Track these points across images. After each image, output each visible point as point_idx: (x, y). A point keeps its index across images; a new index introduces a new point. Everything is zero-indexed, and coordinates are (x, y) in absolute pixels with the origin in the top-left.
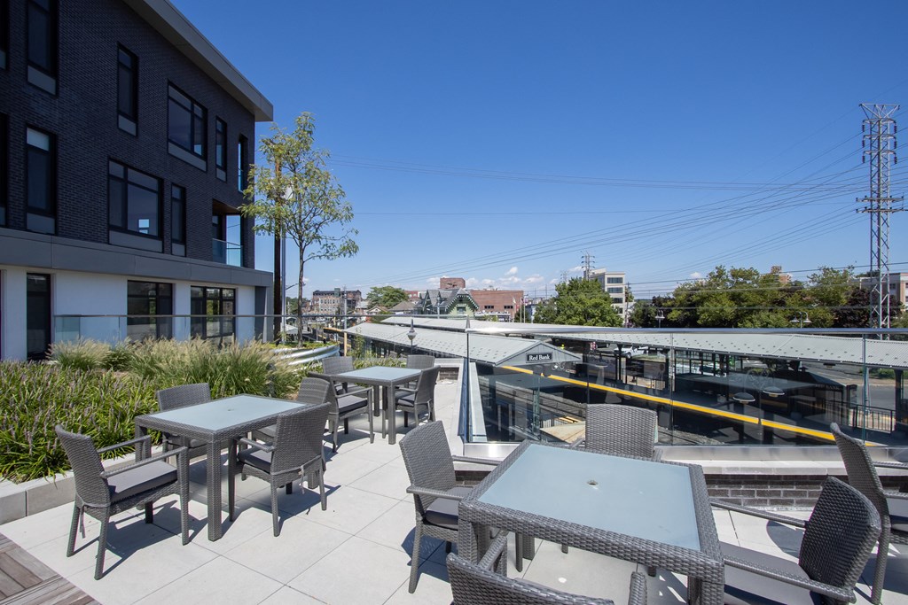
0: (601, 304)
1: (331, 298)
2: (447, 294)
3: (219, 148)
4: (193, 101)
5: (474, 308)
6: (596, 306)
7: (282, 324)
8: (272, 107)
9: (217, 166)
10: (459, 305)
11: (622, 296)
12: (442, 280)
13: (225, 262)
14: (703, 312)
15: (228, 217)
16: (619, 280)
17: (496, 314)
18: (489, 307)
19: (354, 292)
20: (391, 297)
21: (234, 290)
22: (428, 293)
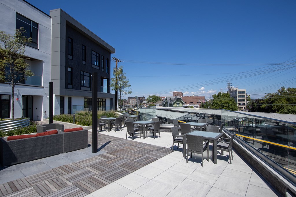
0: (228, 102)
1: (134, 99)
2: (173, 98)
3: (102, 62)
4: (97, 53)
5: (183, 103)
6: (226, 103)
7: (117, 108)
8: (115, 49)
9: (102, 68)
10: (177, 102)
11: (245, 98)
12: (174, 93)
13: (103, 92)
14: (274, 105)
15: (104, 79)
16: (243, 92)
17: (194, 105)
18: (191, 103)
19: (142, 97)
20: (155, 99)
21: (105, 99)
22: (166, 98)
